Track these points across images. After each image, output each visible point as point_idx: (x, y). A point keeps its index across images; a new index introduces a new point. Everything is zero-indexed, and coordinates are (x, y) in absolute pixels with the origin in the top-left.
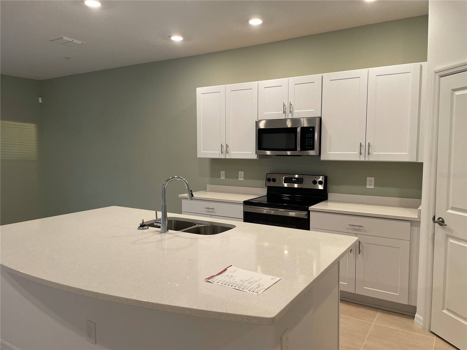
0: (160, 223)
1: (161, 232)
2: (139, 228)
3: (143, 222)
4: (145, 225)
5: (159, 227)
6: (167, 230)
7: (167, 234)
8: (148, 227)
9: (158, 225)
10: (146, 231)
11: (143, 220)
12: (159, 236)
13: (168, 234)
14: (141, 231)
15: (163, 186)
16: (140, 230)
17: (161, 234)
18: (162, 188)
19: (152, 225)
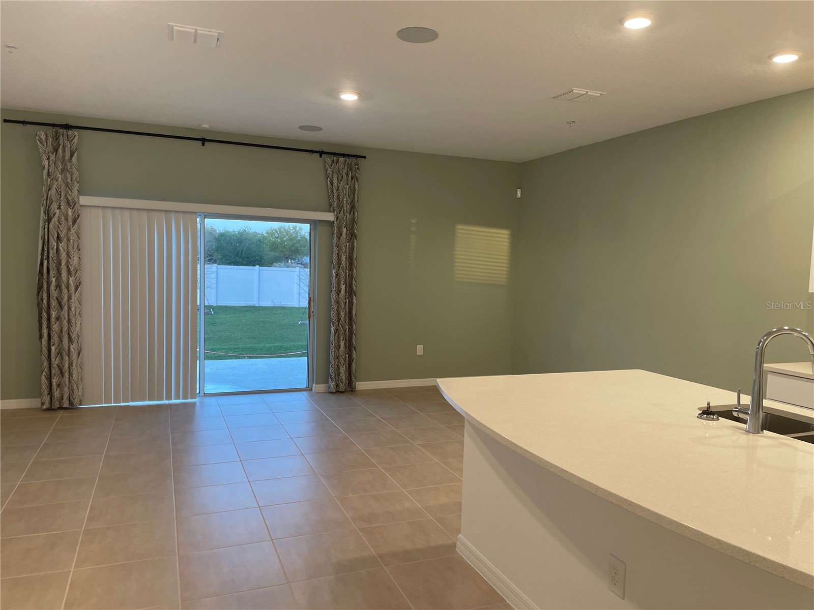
0: (748, 414)
1: (748, 432)
2: (700, 416)
3: (710, 407)
4: (713, 413)
5: (744, 421)
6: (760, 430)
7: (760, 436)
8: (718, 418)
9: (741, 416)
10: (714, 424)
11: (709, 404)
12: (743, 439)
13: (762, 437)
14: (705, 422)
15: (759, 345)
16: (703, 419)
17: (747, 434)
18: (757, 348)
19: (726, 414)
